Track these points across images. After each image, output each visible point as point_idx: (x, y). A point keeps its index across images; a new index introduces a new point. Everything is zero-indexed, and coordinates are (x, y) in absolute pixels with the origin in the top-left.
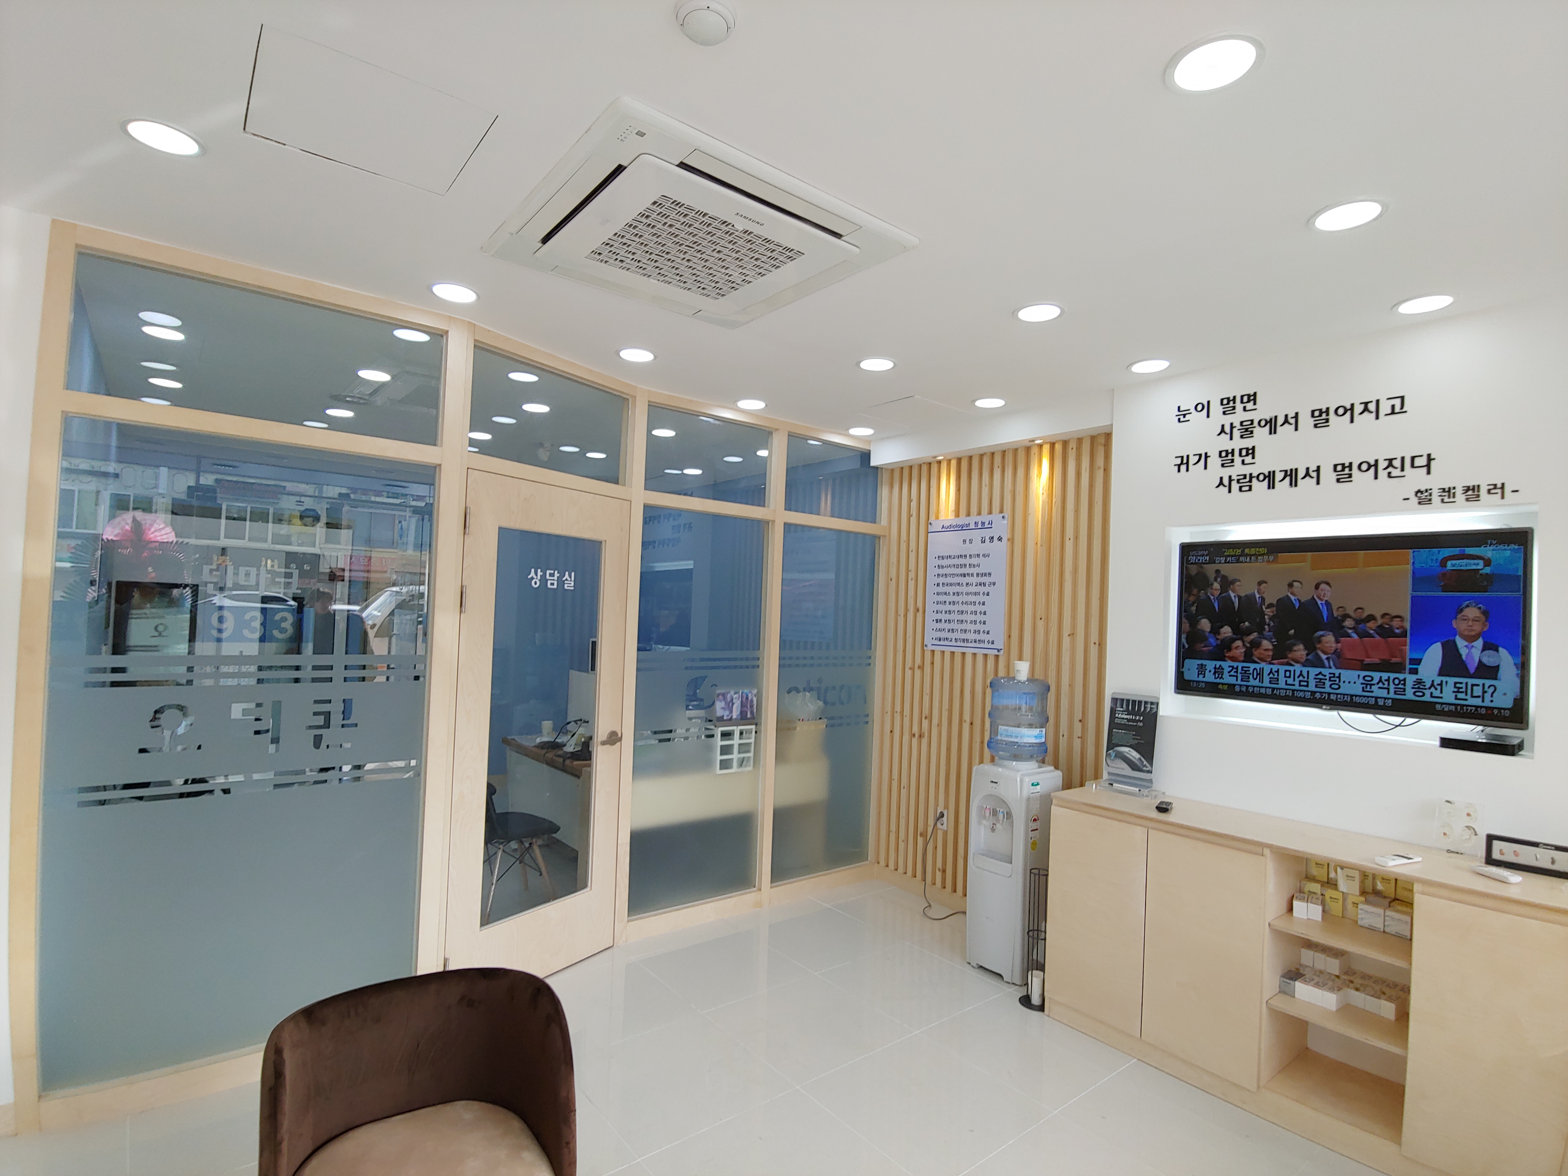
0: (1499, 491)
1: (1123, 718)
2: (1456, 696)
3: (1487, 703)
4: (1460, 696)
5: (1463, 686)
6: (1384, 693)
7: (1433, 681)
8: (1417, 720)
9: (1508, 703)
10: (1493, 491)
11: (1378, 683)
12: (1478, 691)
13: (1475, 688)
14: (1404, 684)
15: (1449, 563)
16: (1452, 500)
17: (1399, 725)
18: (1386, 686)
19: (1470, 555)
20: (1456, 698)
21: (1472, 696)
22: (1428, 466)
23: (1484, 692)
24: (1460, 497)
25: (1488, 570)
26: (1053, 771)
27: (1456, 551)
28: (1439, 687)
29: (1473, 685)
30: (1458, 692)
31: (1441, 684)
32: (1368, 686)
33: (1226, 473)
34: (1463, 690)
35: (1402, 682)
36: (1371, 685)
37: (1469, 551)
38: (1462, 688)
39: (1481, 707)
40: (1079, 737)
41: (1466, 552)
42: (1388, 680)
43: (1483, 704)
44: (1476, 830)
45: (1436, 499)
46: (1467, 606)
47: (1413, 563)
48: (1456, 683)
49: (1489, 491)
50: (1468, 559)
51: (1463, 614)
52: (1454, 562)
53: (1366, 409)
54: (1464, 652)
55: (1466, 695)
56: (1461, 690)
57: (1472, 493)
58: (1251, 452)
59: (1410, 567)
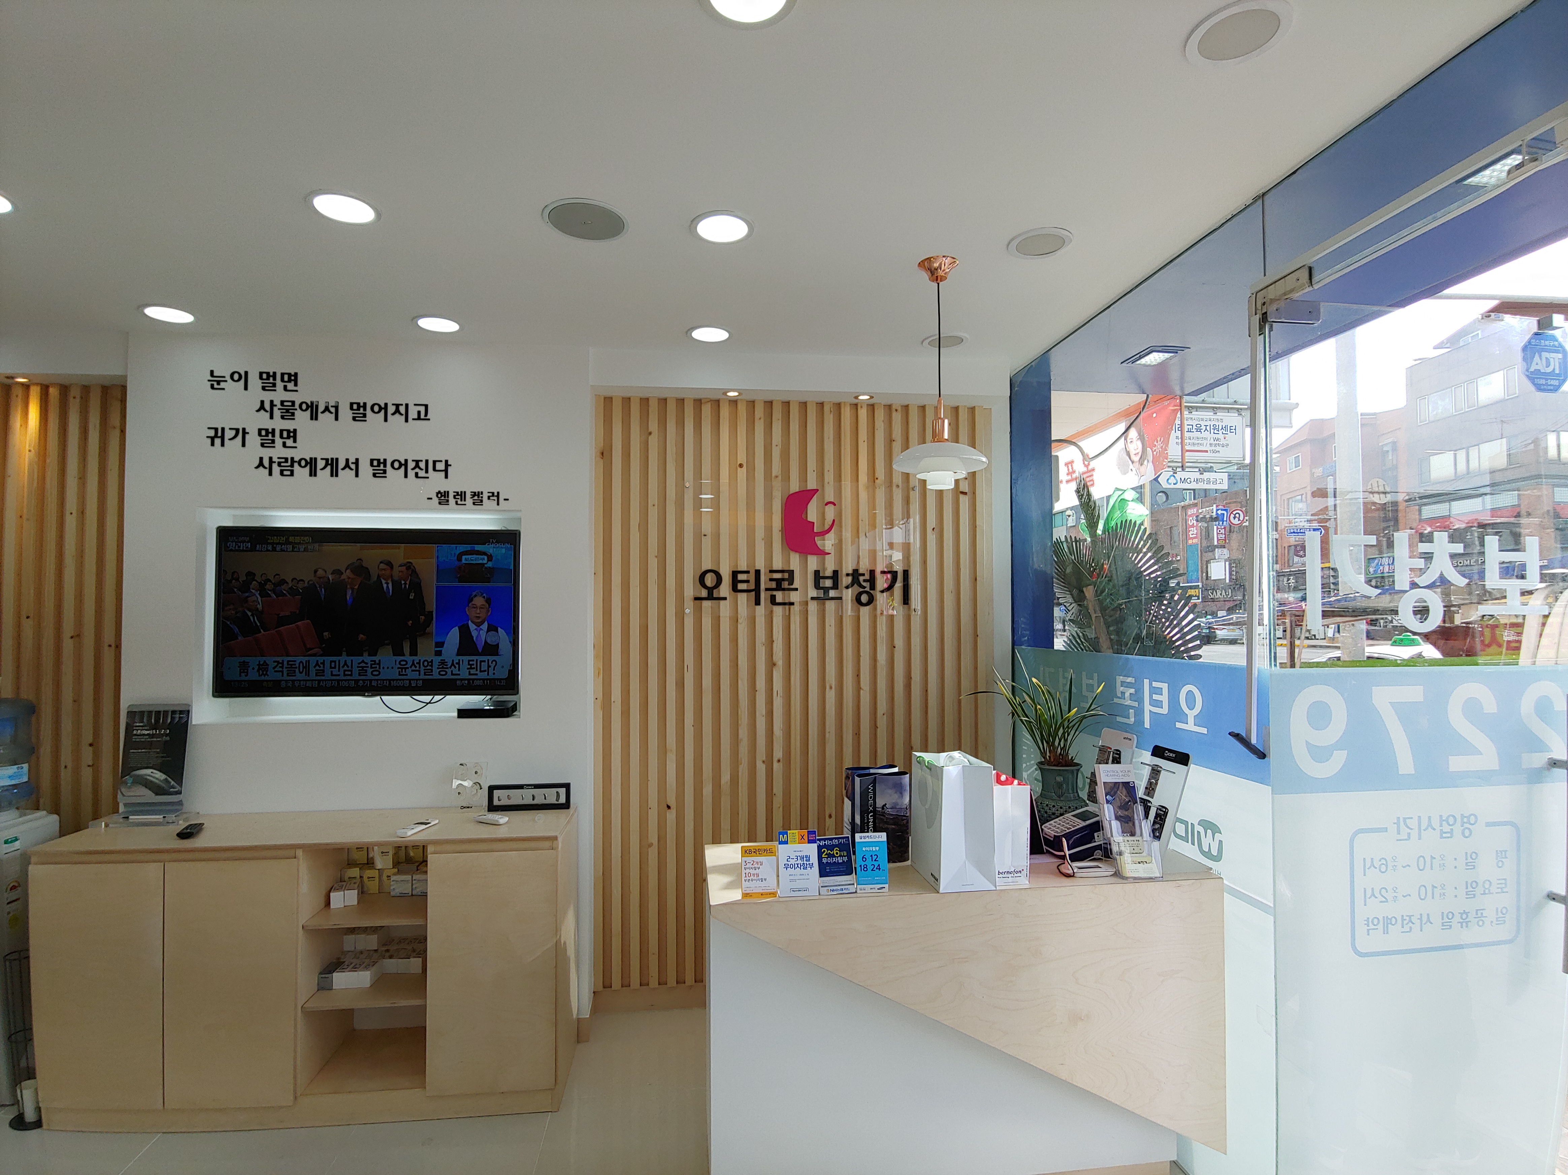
0: (496, 498)
1: (144, 735)
2: (469, 672)
3: (491, 676)
4: (473, 671)
5: (475, 663)
6: (415, 675)
7: (453, 661)
8: (443, 696)
9: (505, 675)
10: (491, 498)
11: (411, 667)
12: (484, 666)
13: (482, 663)
14: (432, 666)
15: (464, 557)
16: (463, 502)
17: (430, 703)
18: (417, 669)
19: (478, 551)
20: (470, 674)
21: (481, 671)
22: (446, 471)
23: (489, 666)
24: (469, 501)
25: (490, 564)
26: (46, 816)
27: (467, 547)
28: (457, 666)
29: (481, 662)
30: (471, 668)
31: (458, 663)
32: (404, 670)
33: (266, 453)
34: (475, 666)
35: (430, 664)
36: (406, 669)
37: (478, 548)
38: (473, 665)
39: (487, 679)
40: (89, 766)
41: (476, 549)
42: (419, 663)
43: (488, 677)
44: (481, 784)
45: (452, 500)
46: (476, 596)
47: (438, 557)
48: (469, 661)
49: (489, 498)
50: (477, 554)
51: (473, 603)
52: (467, 557)
53: (397, 411)
54: (474, 634)
55: (477, 670)
56: (473, 667)
57: (478, 498)
58: (292, 434)
59: (434, 561)
